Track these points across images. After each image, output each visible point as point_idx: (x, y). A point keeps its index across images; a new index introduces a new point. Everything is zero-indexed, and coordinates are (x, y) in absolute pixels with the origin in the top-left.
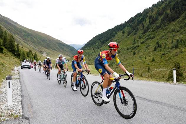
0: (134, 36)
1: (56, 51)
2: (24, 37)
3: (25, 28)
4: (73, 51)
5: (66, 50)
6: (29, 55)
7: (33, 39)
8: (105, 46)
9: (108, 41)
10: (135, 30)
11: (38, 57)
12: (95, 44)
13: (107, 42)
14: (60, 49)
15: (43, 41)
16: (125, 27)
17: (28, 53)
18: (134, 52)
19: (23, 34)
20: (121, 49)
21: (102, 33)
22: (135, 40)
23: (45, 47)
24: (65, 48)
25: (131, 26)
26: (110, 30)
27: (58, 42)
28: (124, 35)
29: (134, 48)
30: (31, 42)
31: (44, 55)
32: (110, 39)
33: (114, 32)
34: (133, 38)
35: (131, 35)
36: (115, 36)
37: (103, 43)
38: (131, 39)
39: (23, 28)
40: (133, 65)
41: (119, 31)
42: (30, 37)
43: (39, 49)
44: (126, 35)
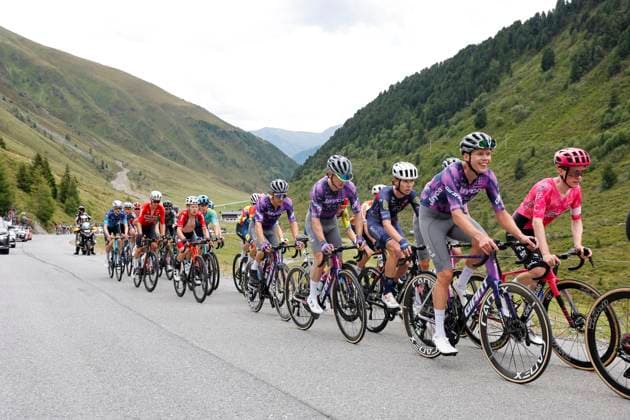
0: (611, 84)
1: (185, 163)
2: (16, 89)
3: (23, 40)
4: (274, 165)
5: (234, 162)
6: (32, 183)
7: (65, 102)
8: (444, 139)
9: (457, 114)
10: (615, 44)
11: (84, 196)
12: (390, 127)
13: (453, 119)
14: (204, 155)
15: (116, 108)
16: (555, 33)
17: (27, 171)
18: (609, 168)
19: (9, 70)
20: (533, 155)
21: (426, 72)
22: (613, 105)
23: (125, 144)
24: (229, 152)
25: (592, 26)
26: (471, 49)
27: (197, 117)
28: (551, 77)
29: (610, 149)
30: (53, 113)
31: (121, 183)
32: (471, 101)
33: (495, 63)
34: (603, 92)
35: (591, 75)
36: (497, 83)
37: (434, 123)
38: (590, 97)
39: (9, 42)
40: (602, 241)
41: (524, 56)
42: (48, 92)
43: (94, 152)
44: (562, 74)
